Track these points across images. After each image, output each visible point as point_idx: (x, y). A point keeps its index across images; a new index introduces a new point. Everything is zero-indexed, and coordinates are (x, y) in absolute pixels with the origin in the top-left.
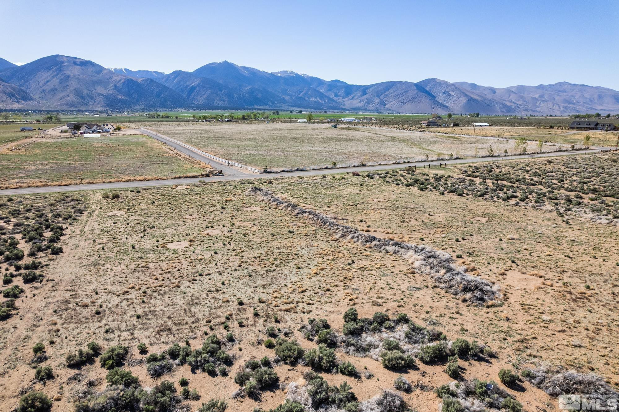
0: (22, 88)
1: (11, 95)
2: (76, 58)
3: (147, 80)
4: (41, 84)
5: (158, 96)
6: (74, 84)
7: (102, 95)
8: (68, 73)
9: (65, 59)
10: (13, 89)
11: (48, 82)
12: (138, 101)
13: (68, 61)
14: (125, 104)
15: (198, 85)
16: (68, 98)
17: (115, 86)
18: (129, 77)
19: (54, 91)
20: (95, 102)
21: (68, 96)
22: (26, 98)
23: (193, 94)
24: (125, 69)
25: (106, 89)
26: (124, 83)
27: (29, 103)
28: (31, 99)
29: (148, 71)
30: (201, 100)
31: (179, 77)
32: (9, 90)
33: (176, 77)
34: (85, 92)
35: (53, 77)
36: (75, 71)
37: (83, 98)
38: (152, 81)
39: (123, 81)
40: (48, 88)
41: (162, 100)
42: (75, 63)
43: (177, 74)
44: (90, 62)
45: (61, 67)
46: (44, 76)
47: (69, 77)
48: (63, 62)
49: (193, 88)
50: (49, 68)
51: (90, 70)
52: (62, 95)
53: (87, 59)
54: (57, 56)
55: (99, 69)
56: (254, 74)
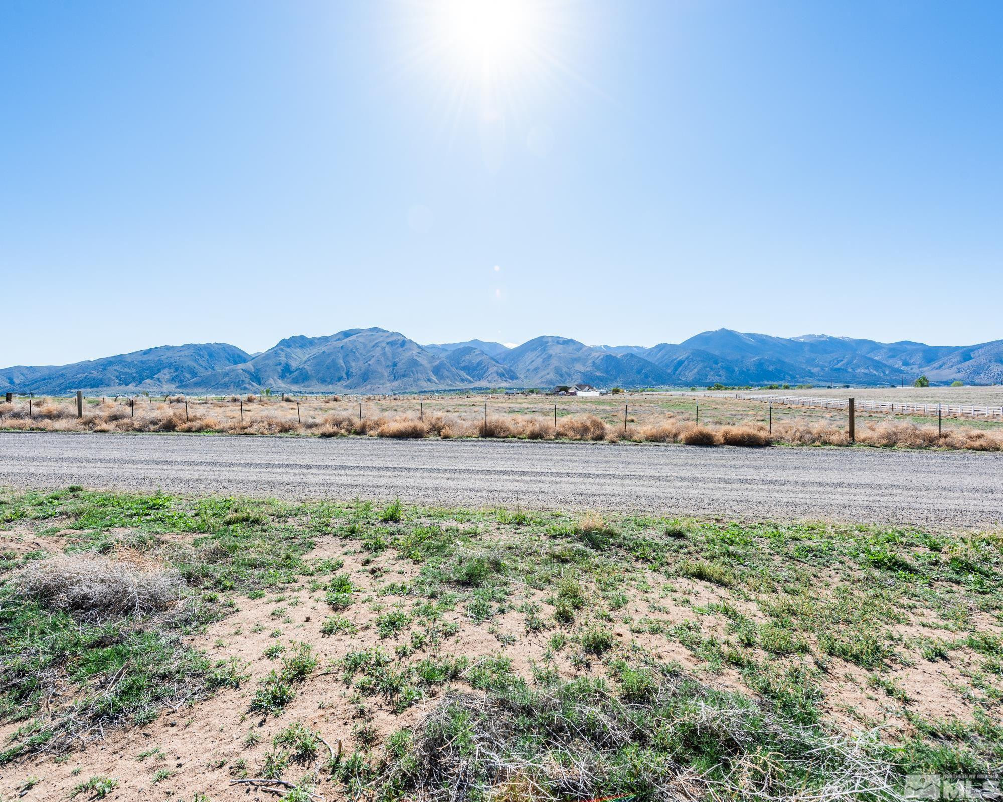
0: (512, 368)
1: (502, 375)
2: (559, 337)
3: (627, 355)
4: (527, 364)
5: (639, 372)
6: (554, 362)
7: (580, 372)
8: (551, 352)
9: (550, 339)
10: (505, 369)
11: (532, 361)
12: (616, 378)
13: (553, 341)
14: (602, 381)
15: (687, 358)
16: (548, 376)
17: (594, 363)
18: (608, 353)
19: (536, 369)
20: (572, 379)
21: (548, 374)
22: (513, 377)
23: (680, 368)
24: (604, 346)
25: (584, 365)
26: (602, 359)
27: (515, 381)
28: (517, 378)
29: (628, 346)
30: (689, 376)
31: (663, 350)
32: (501, 370)
33: (660, 350)
34: (565, 370)
35: (538, 357)
36: (556, 350)
37: (561, 375)
38: (632, 355)
39: (602, 357)
40: (532, 367)
41: (643, 376)
42: (558, 342)
43: (661, 347)
44: (571, 340)
45: (546, 347)
46: (530, 356)
47: (551, 355)
48: (547, 342)
49: (680, 363)
50: (535, 349)
51: (571, 348)
52: (545, 372)
53: (568, 336)
54: (543, 336)
55: (581, 346)
56: (763, 341)
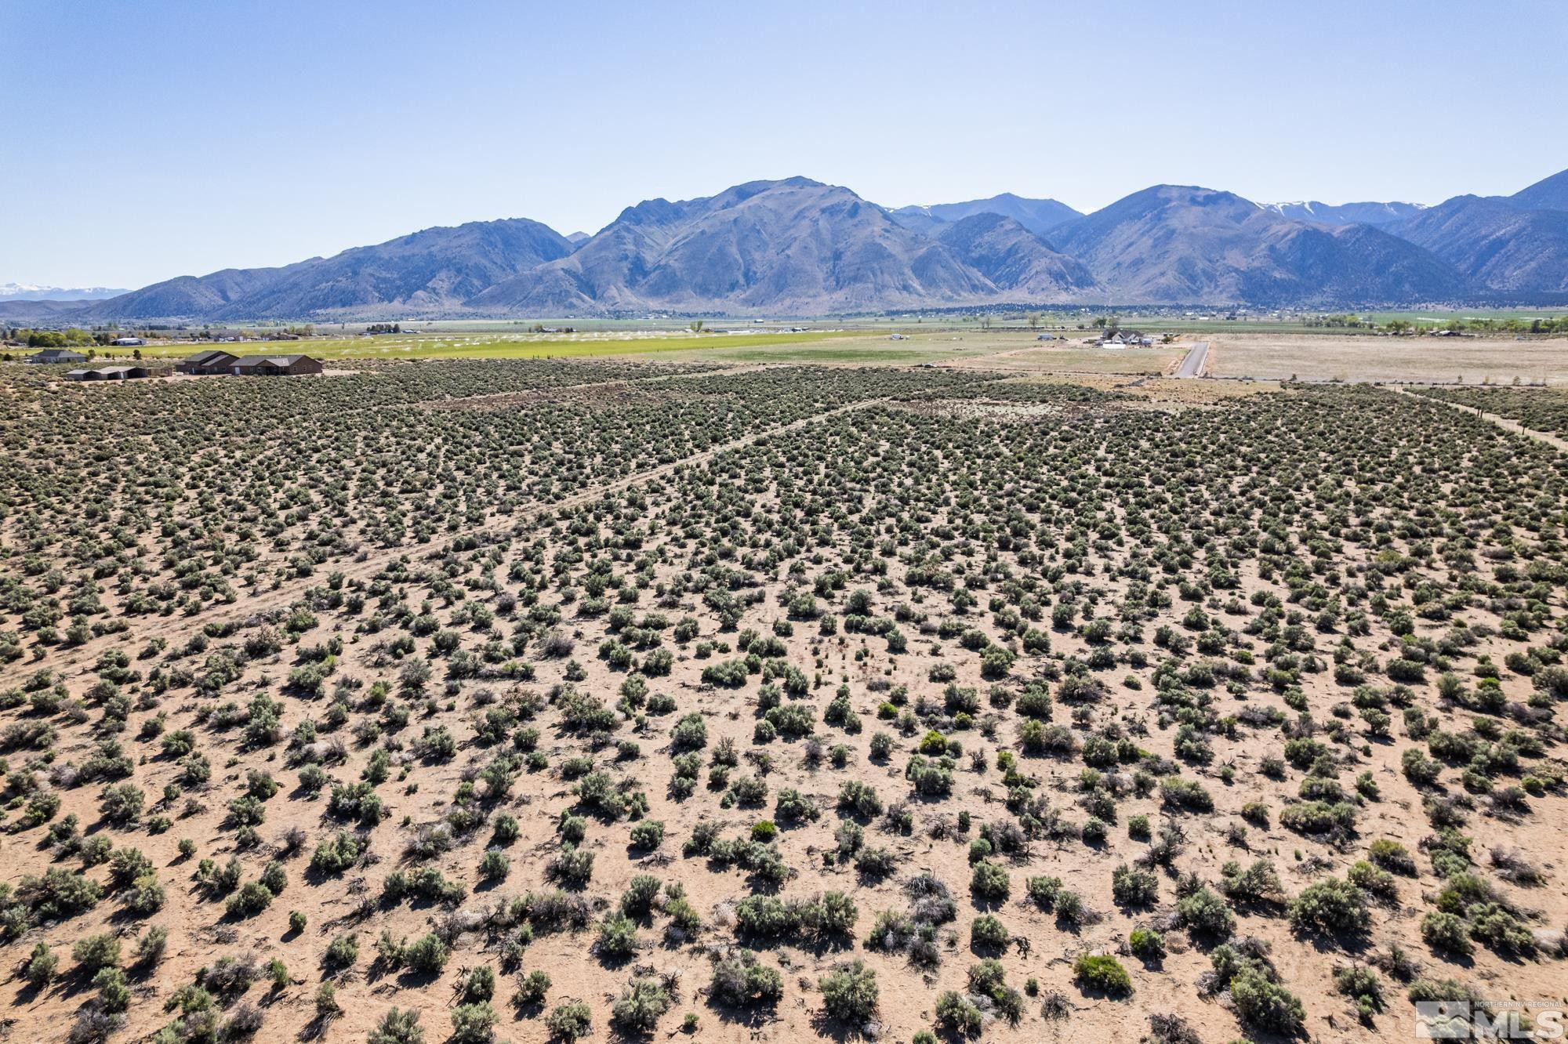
0: (1081, 261)
1: (1058, 277)
2: (1197, 188)
3: (1357, 230)
4: (1117, 251)
5: (1380, 270)
6: (1180, 248)
7: (1236, 270)
8: (1174, 223)
9: (1175, 194)
10: (1065, 264)
11: (1130, 245)
12: (1321, 284)
13: (1181, 198)
14: (1287, 292)
15: (1516, 235)
16: (1162, 280)
17: (1272, 248)
18: (1313, 223)
19: (1138, 263)
20: (1217, 286)
21: (1163, 274)
22: (1084, 281)
23: (1493, 260)
24: (1312, 204)
25: (1248, 254)
26: (1293, 241)
27: (1087, 290)
28: (1092, 284)
29: (1374, 204)
30: (1514, 277)
31: (1460, 215)
32: (1058, 266)
33: (1452, 214)
34: (1201, 264)
35: (1143, 234)
36: (1187, 219)
37: (1193, 278)
38: (1371, 230)
39: (1293, 235)
40: (1127, 258)
41: (1391, 279)
42: (1194, 201)
43: (1458, 205)
44: (1227, 197)
45: (1164, 211)
46: (1126, 232)
47: (1173, 232)
48: (1168, 200)
49: (1501, 243)
50: (1139, 216)
51: (1224, 211)
52: (1155, 271)
53: (1221, 189)
54: (1161, 186)
55: (1247, 207)
